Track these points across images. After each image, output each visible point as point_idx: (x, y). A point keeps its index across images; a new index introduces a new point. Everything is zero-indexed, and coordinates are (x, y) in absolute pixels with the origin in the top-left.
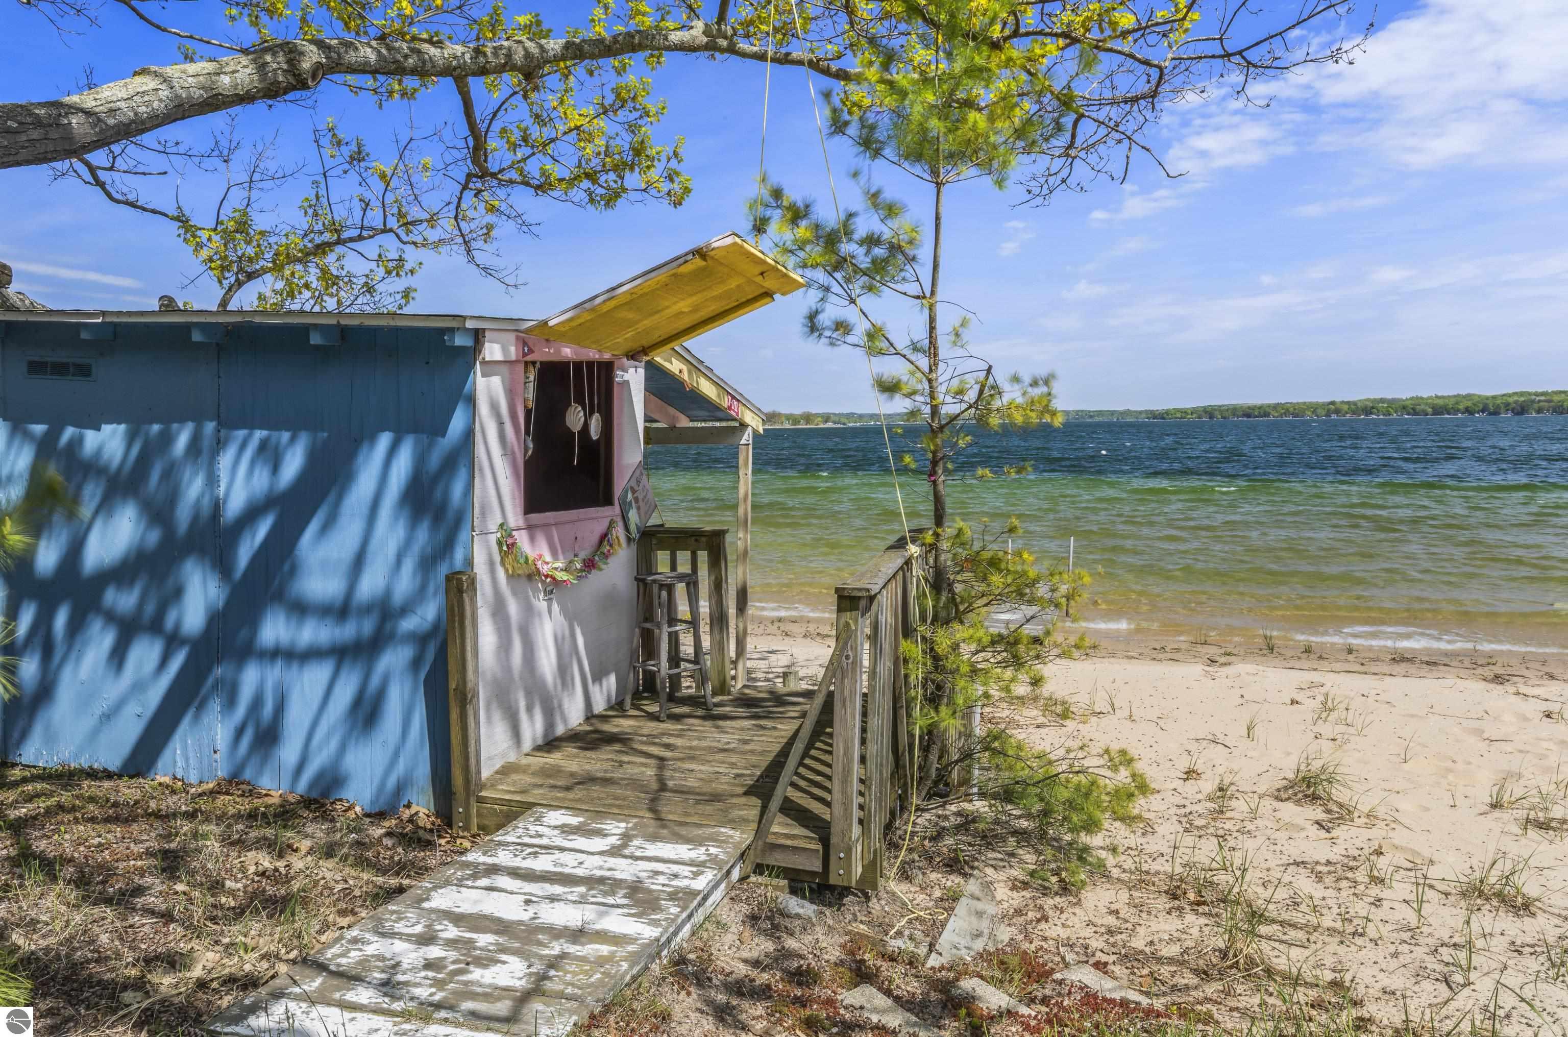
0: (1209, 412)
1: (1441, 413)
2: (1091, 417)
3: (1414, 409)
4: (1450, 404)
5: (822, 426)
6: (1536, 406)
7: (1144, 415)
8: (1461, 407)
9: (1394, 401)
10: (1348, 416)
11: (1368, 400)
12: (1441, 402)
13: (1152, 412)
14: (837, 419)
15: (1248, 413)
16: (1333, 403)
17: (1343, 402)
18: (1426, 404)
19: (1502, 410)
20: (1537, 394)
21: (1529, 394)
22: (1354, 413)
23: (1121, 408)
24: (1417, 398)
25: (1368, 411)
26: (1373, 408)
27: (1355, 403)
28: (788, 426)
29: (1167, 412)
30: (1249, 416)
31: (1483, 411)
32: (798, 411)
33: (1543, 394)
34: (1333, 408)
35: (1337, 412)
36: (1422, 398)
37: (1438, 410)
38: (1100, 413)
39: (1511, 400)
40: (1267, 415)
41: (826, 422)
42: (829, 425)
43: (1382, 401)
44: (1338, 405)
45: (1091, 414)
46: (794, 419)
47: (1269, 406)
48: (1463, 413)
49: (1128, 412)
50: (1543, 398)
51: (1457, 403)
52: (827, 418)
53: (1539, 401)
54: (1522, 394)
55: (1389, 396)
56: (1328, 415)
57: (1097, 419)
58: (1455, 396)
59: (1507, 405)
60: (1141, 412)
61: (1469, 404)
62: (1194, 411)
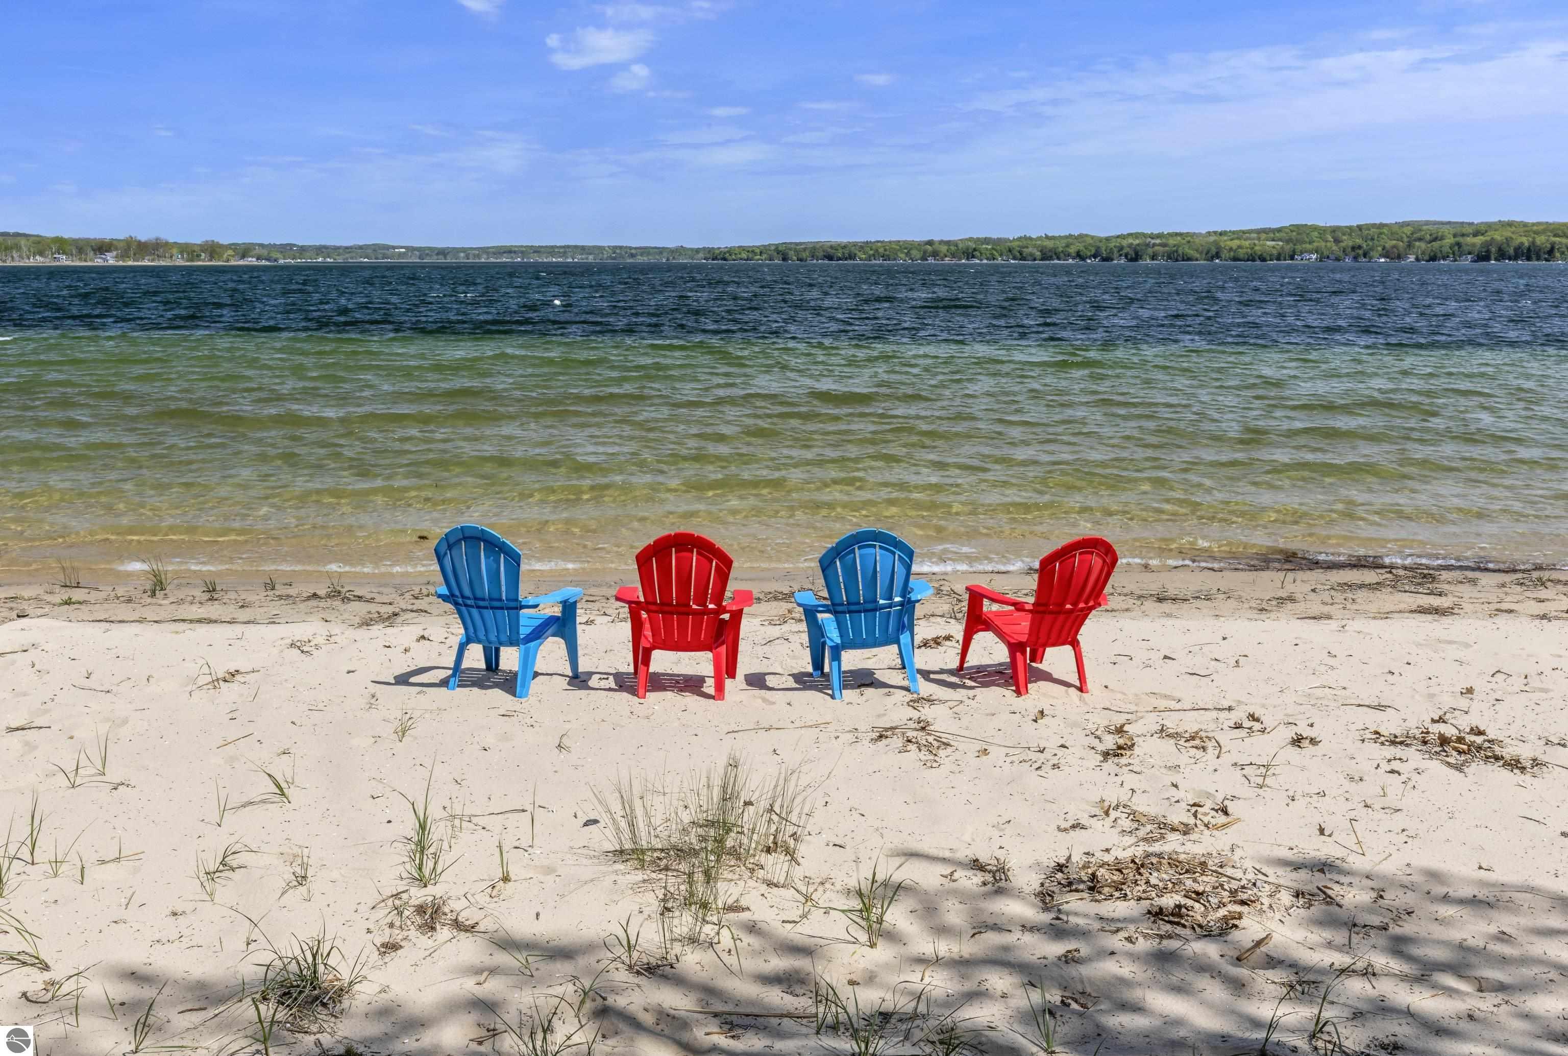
0: (782, 253)
1: (1051, 258)
2: (632, 256)
3: (1021, 253)
4: (1060, 246)
5: (233, 263)
6: (1150, 251)
7: (701, 255)
8: (1072, 250)
9: (999, 241)
10: (947, 260)
11: (970, 239)
12: (1049, 244)
13: (710, 250)
14: (264, 252)
15: (830, 254)
16: (930, 243)
17: (941, 242)
18: (1035, 246)
19: (1116, 255)
20: (1152, 236)
21: (1144, 235)
22: (953, 256)
23: (672, 245)
24: (1025, 238)
25: (970, 254)
26: (975, 250)
27: (955, 243)
28: (180, 262)
29: (730, 251)
30: (830, 258)
31: (1095, 256)
32: (197, 239)
33: (1159, 236)
34: (929, 249)
35: (935, 254)
36: (1031, 239)
37: (1046, 255)
38: (645, 251)
39: (1125, 243)
40: (852, 257)
41: (243, 257)
42: (251, 261)
43: (987, 241)
44: (936, 246)
45: (632, 252)
46: (188, 250)
47: (855, 244)
48: (1074, 258)
49: (680, 251)
50: (1158, 241)
51: (1068, 246)
52: (244, 251)
53: (1154, 245)
54: (1136, 235)
55: (995, 235)
56: (924, 258)
57: (640, 259)
58: (1066, 237)
59: (1121, 248)
60: (697, 251)
61: (1080, 246)
62: (763, 250)
